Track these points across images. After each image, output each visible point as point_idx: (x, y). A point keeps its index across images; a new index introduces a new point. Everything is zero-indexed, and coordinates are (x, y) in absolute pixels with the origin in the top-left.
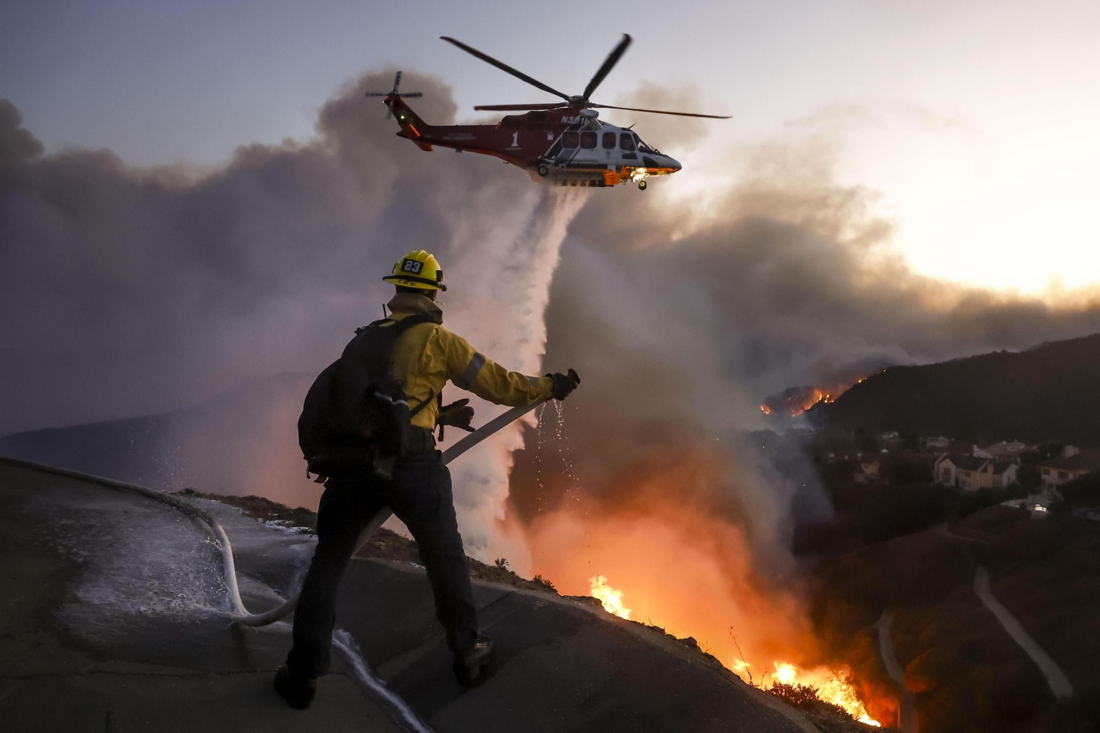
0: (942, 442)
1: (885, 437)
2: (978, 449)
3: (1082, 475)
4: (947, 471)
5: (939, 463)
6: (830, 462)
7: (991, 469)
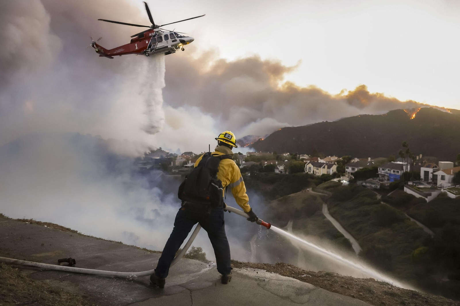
0: (306, 157)
1: (284, 155)
2: (320, 159)
3: (360, 169)
4: (310, 168)
5: (307, 165)
6: (265, 165)
7: (326, 167)
